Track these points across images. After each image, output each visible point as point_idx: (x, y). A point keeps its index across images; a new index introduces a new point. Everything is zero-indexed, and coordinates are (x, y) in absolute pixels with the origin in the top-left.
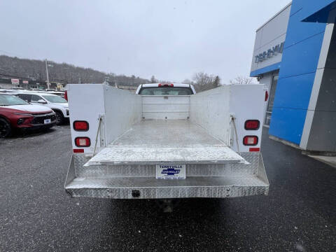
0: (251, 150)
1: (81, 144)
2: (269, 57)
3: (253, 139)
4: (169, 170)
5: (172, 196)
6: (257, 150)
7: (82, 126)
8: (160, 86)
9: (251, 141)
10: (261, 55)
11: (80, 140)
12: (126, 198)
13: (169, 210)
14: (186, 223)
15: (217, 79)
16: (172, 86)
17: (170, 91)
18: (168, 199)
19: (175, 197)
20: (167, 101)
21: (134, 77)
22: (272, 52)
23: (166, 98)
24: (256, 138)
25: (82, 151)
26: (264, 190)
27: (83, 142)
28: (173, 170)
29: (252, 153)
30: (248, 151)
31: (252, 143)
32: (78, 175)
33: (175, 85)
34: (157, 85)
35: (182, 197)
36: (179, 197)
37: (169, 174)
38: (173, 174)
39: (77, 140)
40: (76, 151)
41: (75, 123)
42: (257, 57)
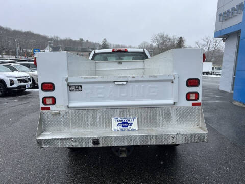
0: (193, 104)
1: (48, 103)
2: (233, 15)
3: (194, 95)
4: (123, 123)
5: (126, 144)
6: (199, 104)
7: (48, 87)
8: (113, 51)
9: (193, 97)
10: (225, 13)
11: (47, 99)
12: (87, 146)
13: (124, 155)
14: (141, 174)
15: (181, 41)
16: (126, 51)
17: (124, 56)
18: (122, 147)
19: (129, 144)
20: (121, 67)
21: (82, 40)
22: (235, 10)
23: (120, 63)
24: (197, 94)
25: (49, 109)
26: (204, 137)
27: (49, 101)
28: (126, 123)
29: (194, 107)
30: (191, 105)
31: (194, 98)
32: (44, 130)
33: (129, 50)
34: (110, 50)
35: (135, 144)
36: (132, 144)
37: (123, 126)
38: (127, 126)
39: (44, 99)
40: (43, 109)
41: (43, 84)
42: (221, 15)
